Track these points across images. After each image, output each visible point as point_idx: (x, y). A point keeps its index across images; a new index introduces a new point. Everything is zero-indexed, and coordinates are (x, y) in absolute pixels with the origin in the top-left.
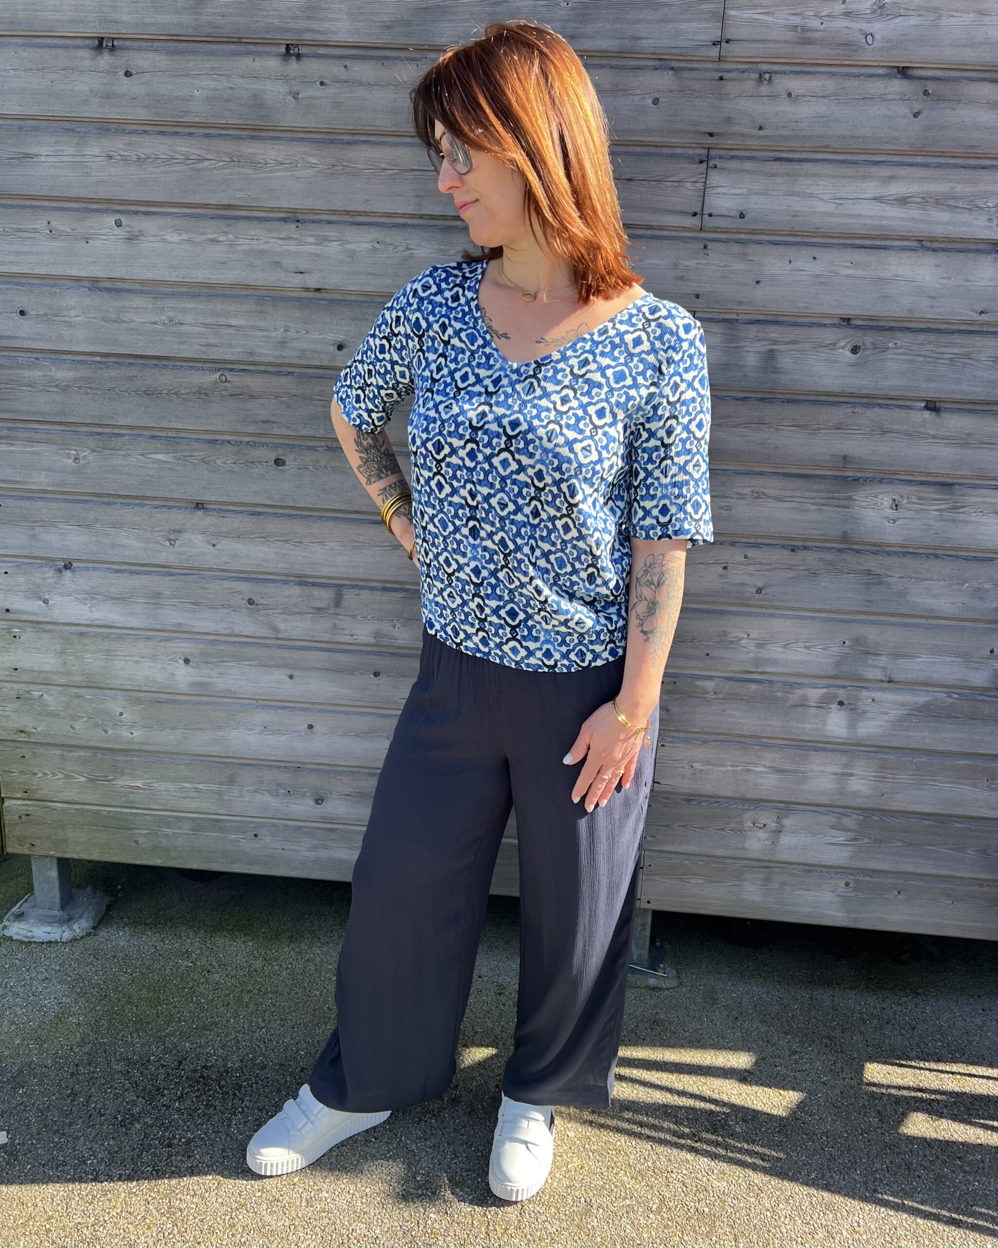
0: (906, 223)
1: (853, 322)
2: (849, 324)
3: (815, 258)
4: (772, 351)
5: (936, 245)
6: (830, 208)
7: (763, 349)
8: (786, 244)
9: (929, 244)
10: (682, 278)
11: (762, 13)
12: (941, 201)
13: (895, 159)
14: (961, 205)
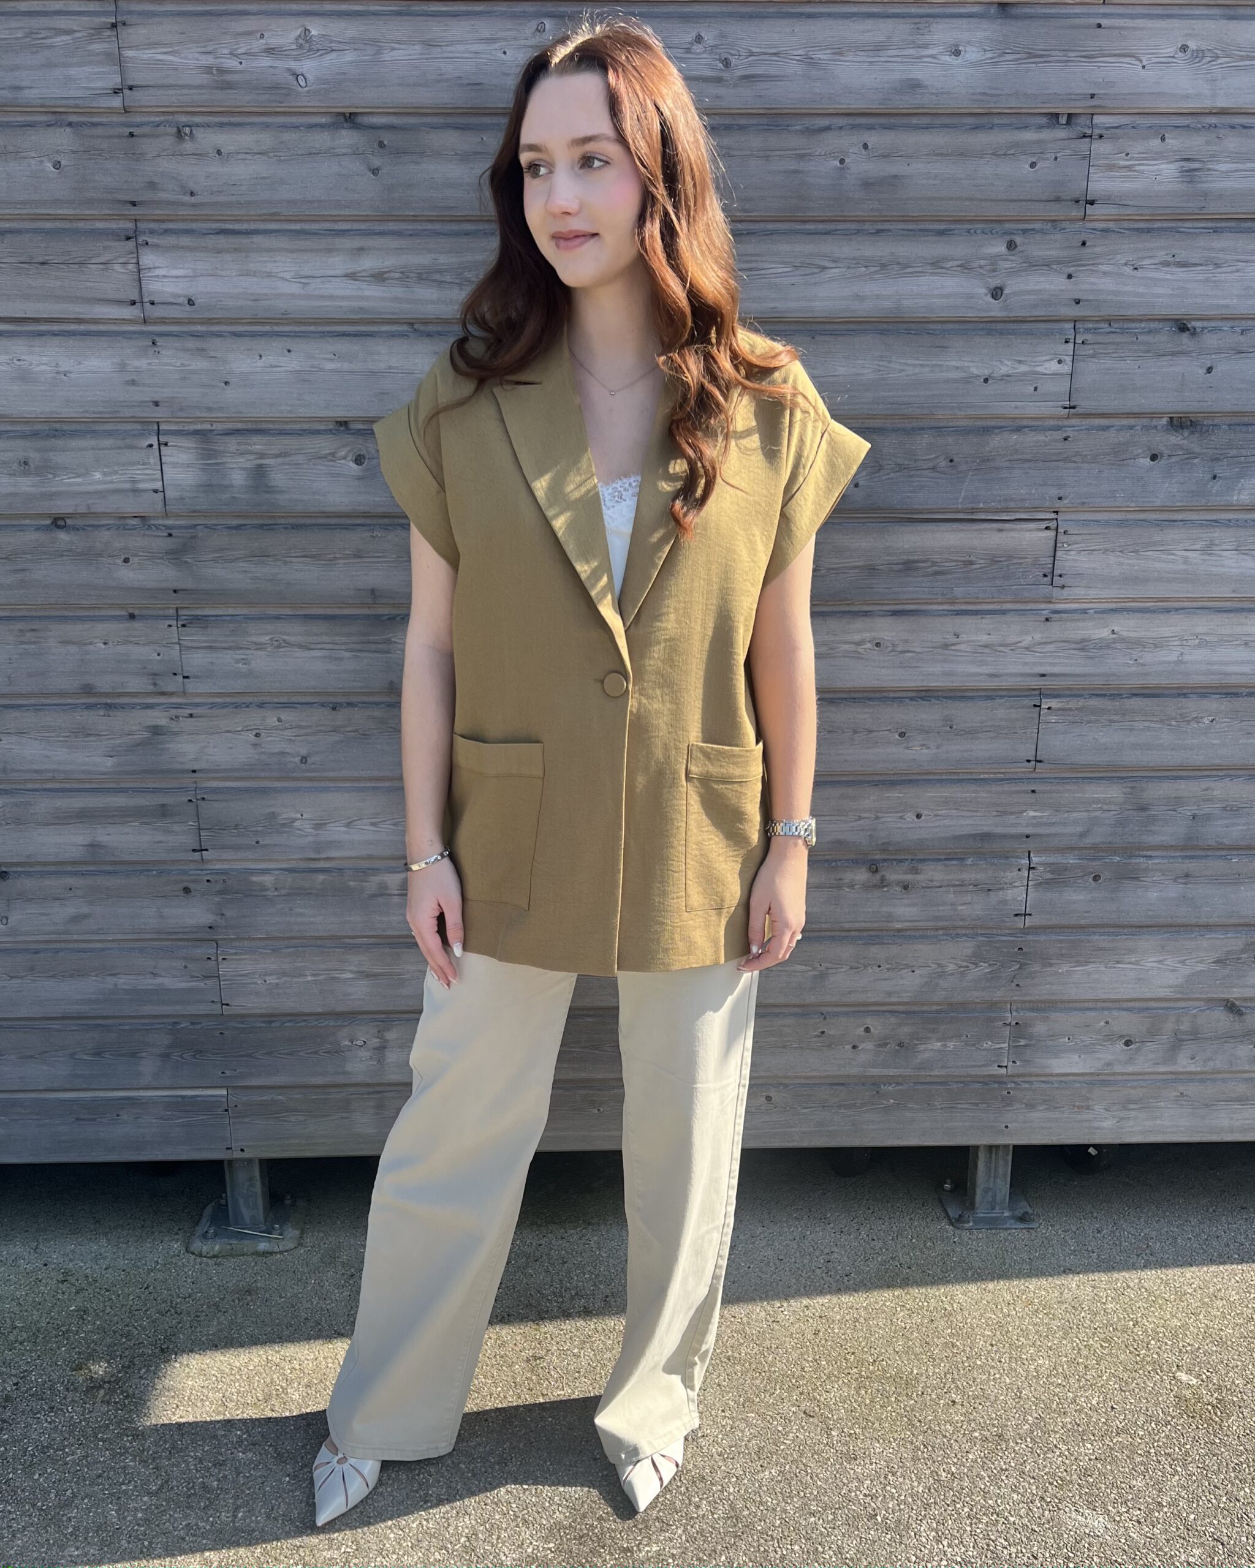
0: (390, 304)
1: (353, 426)
2: (348, 429)
3: (289, 351)
4: (260, 466)
5: (431, 328)
6: (294, 288)
7: (248, 465)
8: (253, 335)
9: (422, 328)
10: (133, 383)
11: (166, 53)
12: (424, 276)
13: (363, 226)
14: (448, 279)
